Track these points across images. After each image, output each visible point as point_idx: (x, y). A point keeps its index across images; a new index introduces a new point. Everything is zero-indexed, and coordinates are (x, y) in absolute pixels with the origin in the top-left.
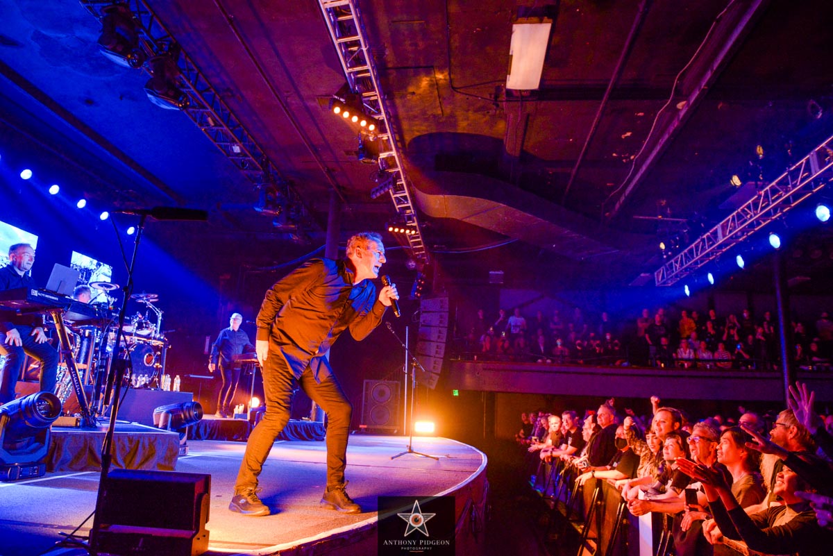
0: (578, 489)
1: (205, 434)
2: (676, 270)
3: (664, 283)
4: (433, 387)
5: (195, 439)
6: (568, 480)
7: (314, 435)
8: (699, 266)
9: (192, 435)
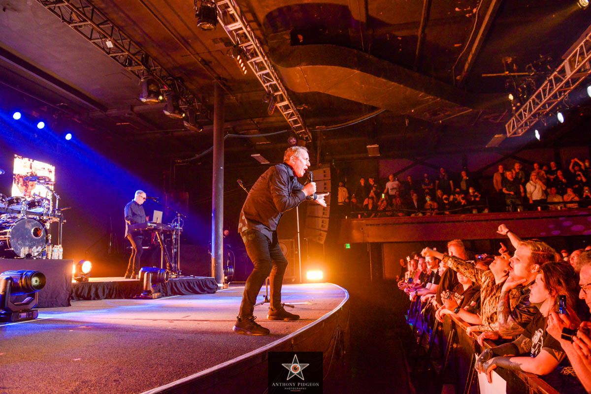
0: (437, 328)
1: (104, 295)
2: (525, 117)
3: (515, 133)
4: (322, 242)
5: (94, 299)
6: (429, 319)
7: (206, 289)
8: (547, 110)
9: (91, 296)
